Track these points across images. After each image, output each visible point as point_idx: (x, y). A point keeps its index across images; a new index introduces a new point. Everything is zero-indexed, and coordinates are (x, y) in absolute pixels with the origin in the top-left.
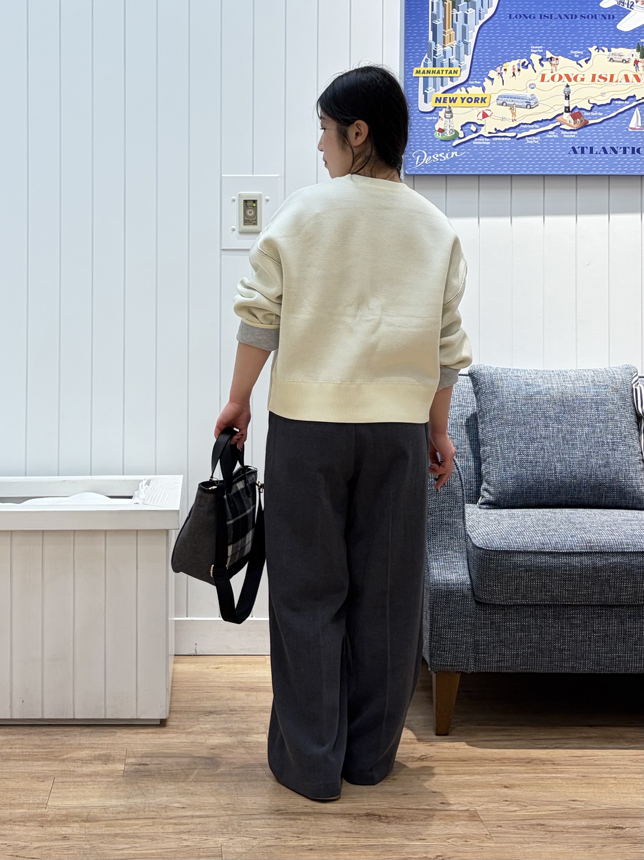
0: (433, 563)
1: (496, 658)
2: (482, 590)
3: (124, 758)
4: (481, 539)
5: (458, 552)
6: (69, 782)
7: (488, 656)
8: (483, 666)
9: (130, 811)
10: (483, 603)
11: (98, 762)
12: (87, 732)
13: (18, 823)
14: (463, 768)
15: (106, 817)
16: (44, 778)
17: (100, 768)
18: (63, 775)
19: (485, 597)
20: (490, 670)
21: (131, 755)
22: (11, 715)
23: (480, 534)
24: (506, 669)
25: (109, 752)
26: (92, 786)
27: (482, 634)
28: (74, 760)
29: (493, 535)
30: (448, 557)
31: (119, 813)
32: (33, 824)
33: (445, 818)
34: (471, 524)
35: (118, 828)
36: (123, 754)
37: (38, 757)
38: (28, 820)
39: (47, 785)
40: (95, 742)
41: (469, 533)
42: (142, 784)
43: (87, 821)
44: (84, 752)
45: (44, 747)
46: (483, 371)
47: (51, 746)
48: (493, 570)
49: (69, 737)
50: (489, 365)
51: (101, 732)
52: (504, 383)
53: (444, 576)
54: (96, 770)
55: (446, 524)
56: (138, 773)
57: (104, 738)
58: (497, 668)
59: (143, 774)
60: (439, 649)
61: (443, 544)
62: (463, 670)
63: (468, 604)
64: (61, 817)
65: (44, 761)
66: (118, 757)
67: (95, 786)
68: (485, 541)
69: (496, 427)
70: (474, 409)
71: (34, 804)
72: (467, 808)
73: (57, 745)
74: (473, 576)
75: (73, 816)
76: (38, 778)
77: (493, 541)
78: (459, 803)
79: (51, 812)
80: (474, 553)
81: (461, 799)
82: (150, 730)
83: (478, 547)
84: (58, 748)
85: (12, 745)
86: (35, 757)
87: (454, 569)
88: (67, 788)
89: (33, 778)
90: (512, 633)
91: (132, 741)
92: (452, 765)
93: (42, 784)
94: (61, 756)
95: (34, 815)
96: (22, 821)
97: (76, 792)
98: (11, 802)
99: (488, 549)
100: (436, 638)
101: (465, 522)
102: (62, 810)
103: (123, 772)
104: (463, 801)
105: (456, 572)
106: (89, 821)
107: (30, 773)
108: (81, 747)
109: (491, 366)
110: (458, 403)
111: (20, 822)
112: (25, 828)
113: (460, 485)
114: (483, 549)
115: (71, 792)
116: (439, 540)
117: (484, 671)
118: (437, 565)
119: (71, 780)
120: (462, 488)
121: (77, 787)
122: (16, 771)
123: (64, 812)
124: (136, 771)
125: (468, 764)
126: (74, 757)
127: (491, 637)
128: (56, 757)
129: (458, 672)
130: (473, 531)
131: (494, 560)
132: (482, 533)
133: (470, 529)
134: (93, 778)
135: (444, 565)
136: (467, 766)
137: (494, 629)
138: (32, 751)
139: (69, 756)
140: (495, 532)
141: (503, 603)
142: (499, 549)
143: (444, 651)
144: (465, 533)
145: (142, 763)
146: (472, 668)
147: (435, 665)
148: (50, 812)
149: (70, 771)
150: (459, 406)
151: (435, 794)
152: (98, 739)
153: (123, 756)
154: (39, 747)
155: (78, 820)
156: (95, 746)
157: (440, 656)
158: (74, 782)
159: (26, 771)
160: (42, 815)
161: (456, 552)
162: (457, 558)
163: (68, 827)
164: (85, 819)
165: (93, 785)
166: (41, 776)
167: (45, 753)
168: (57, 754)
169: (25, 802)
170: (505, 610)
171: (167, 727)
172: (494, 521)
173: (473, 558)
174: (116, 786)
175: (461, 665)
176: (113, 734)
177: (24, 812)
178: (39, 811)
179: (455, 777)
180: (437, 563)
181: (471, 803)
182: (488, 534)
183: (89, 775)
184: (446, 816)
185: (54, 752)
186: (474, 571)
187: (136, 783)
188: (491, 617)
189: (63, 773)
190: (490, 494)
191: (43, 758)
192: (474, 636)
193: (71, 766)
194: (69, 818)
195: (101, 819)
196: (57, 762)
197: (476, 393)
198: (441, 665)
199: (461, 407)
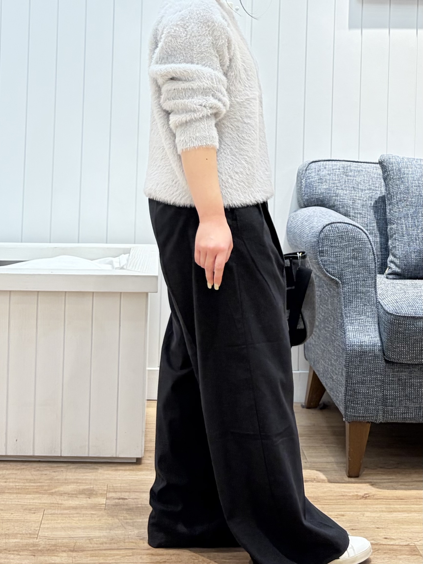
0: (349, 326)
1: (402, 410)
2: (391, 351)
3: (105, 492)
4: (391, 306)
5: (371, 317)
6: (57, 514)
7: (395, 408)
8: (390, 417)
9: (112, 542)
10: (392, 362)
11: (83, 496)
12: (73, 468)
13: (12, 552)
14: (402, 506)
15: (90, 547)
16: (35, 510)
17: (85, 502)
18: (52, 508)
19: (394, 357)
20: (396, 420)
21: (111, 490)
22: (6, 452)
23: (389, 301)
24: (410, 420)
25: (92, 486)
26: (77, 519)
27: (391, 389)
28: (61, 494)
29: (401, 303)
30: (362, 322)
31: (102, 544)
32: (26, 553)
33: (389, 552)
34: (380, 293)
35: (101, 558)
36: (104, 489)
37: (30, 490)
38: (21, 549)
39: (38, 516)
40: (79, 478)
41: (380, 300)
42: (121, 517)
43: (73, 551)
44: (70, 487)
45: (34, 481)
46: (391, 160)
47: (41, 481)
48: (402, 333)
49: (57, 473)
50: (396, 155)
51: (85, 468)
52: (409, 170)
53: (358, 339)
54: (80, 503)
55: (360, 293)
56: (118, 507)
57: (87, 474)
58: (402, 419)
59: (123, 507)
60: (353, 402)
61: (358, 310)
62: (373, 420)
63: (379, 363)
64: (50, 546)
65: (35, 494)
66: (100, 492)
67: (81, 519)
68: (395, 308)
69: (402, 208)
70: (381, 193)
71: (27, 534)
72: (408, 543)
73: (46, 480)
74: (383, 338)
75: (61, 546)
76: (30, 510)
77: (402, 308)
78: (400, 539)
79: (42, 542)
80: (384, 318)
81: (402, 535)
82: (128, 467)
83: (389, 313)
84: (48, 483)
85: (7, 479)
86: (27, 490)
87: (367, 332)
88: (55, 520)
89: (25, 510)
90: (416, 388)
91: (112, 477)
92: (391, 503)
93: (33, 515)
94: (50, 490)
95: (27, 544)
96: (17, 551)
97: (63, 523)
98: (7, 532)
99: (397, 314)
100: (350, 393)
101: (377, 291)
102: (52, 540)
103: (104, 505)
104: (403, 536)
105: (369, 335)
106: (76, 551)
107: (22, 506)
108: (67, 482)
109: (398, 155)
110: (368, 187)
111: (14, 551)
112: (19, 556)
113: (373, 259)
114: (393, 315)
115: (59, 523)
116: (354, 306)
117: (391, 421)
118: (353, 329)
119: (59, 512)
120: (375, 261)
121: (64, 519)
122: (10, 503)
123: (53, 542)
124: (116, 505)
125: (406, 502)
126: (62, 491)
127: (398, 392)
128: (45, 490)
129: (369, 422)
130: (383, 299)
131: (402, 324)
132: (391, 301)
133: (380, 297)
134: (78, 511)
135: (359, 328)
136: (405, 504)
137: (401, 385)
138: (24, 485)
139: (57, 490)
140: (403, 300)
141: (409, 362)
142: (407, 315)
143: (357, 404)
144: (377, 301)
145: (121, 497)
146: (380, 419)
147: (349, 416)
148: (40, 542)
149: (58, 504)
150: (369, 189)
151: (379, 529)
152: (82, 475)
153: (105, 490)
154: (30, 481)
155: (65, 550)
156: (80, 481)
157: (353, 408)
158: (62, 514)
159: (19, 503)
160: (34, 545)
161: (369, 317)
162: (369, 322)
163: (57, 556)
164: (72, 549)
165: (78, 517)
166: (33, 508)
167: (36, 487)
168: (46, 488)
169: (18, 532)
170: (410, 369)
171: (142, 465)
172: (401, 290)
173: (384, 323)
174: (98, 519)
175: (372, 417)
176: (95, 470)
177: (18, 542)
178: (31, 541)
179: (395, 514)
180: (352, 327)
181: (410, 539)
182: (397, 302)
183: (75, 508)
184: (390, 550)
185: (43, 486)
186: (384, 335)
187: (117, 516)
188: (398, 374)
189: (52, 506)
190: (396, 266)
191: (34, 492)
192: (383, 391)
193: (57, 499)
194: (58, 548)
195: (86, 549)
196: (46, 496)
197: (385, 179)
198: (354, 416)
199: (371, 190)
